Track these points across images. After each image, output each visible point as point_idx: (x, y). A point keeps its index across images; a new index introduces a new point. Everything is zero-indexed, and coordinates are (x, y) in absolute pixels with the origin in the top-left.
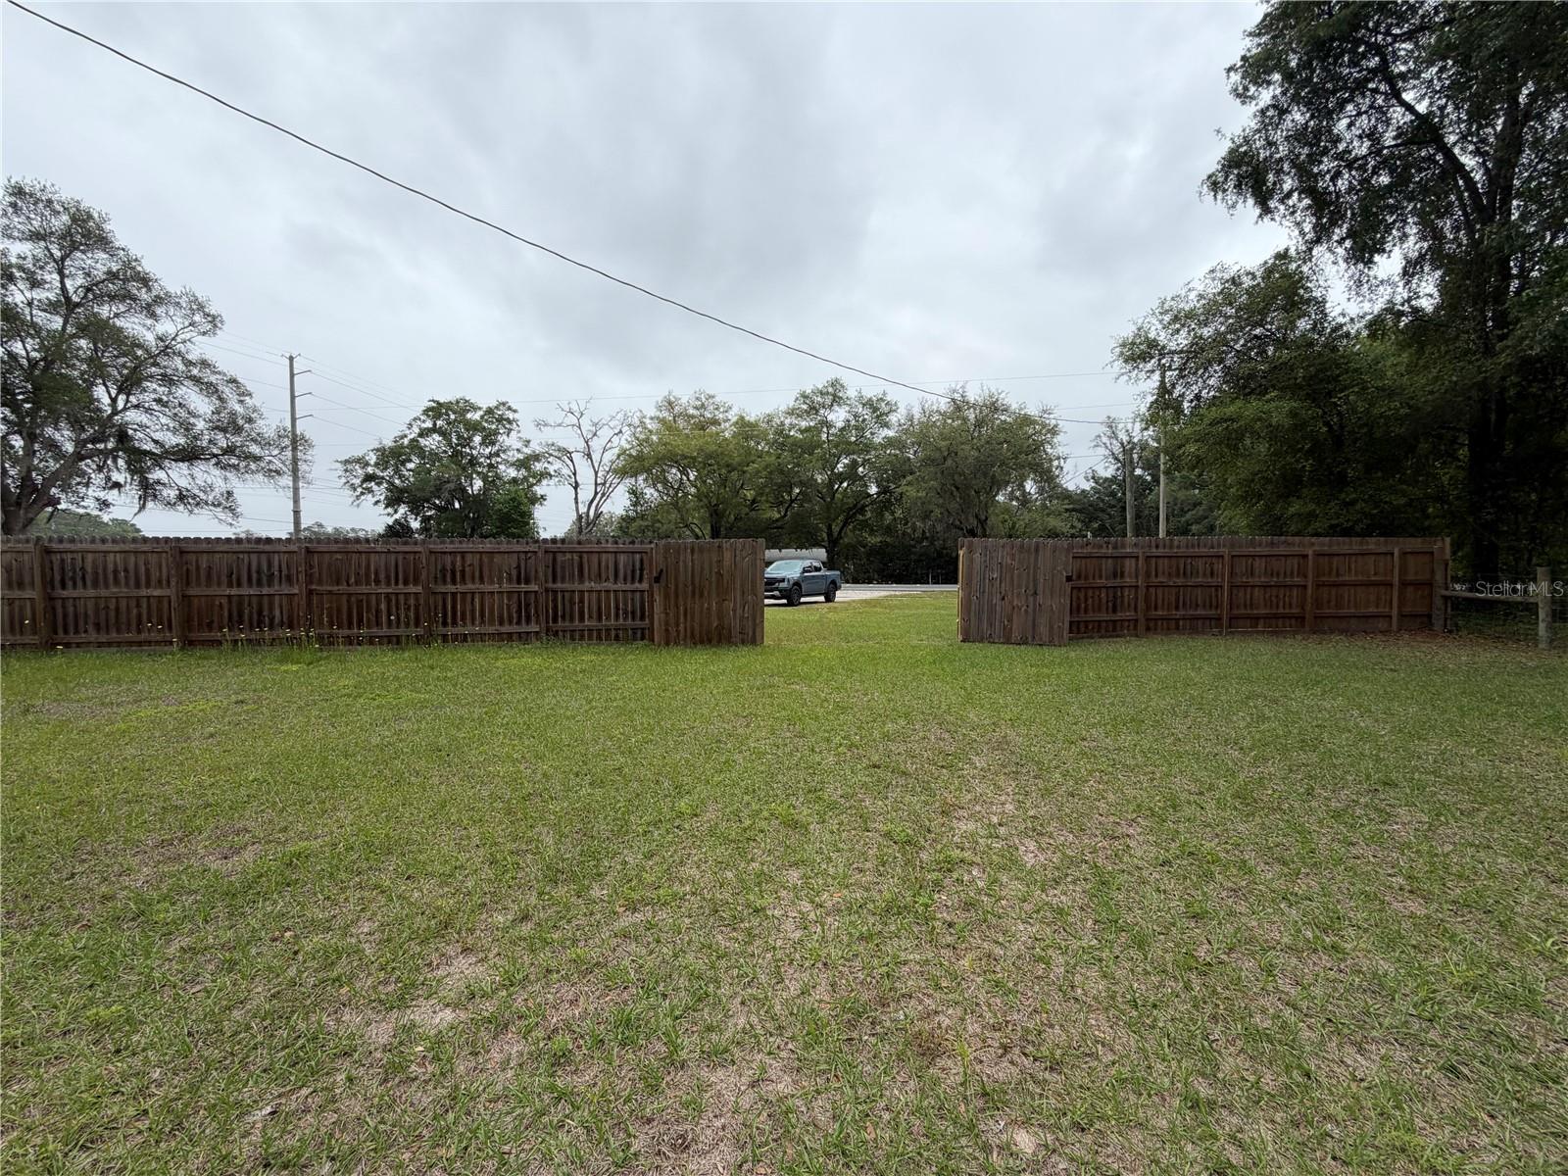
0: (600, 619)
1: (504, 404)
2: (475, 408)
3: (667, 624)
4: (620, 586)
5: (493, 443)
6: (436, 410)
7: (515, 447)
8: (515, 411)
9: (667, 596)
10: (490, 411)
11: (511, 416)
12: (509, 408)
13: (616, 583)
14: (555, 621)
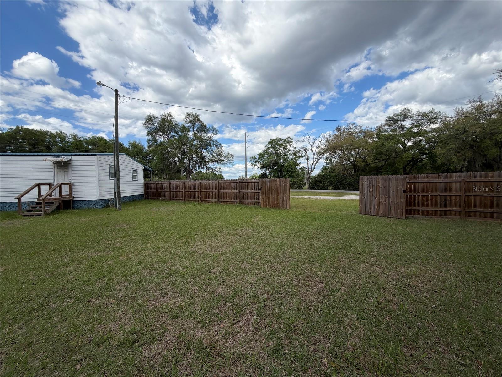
0: (251, 199)
1: (289, 137)
2: (282, 140)
3: (263, 201)
4: (255, 191)
5: (286, 149)
6: (272, 142)
7: (292, 149)
8: (292, 139)
9: (263, 194)
10: (285, 140)
11: (291, 141)
12: (290, 139)
13: (254, 190)
14: (242, 199)
